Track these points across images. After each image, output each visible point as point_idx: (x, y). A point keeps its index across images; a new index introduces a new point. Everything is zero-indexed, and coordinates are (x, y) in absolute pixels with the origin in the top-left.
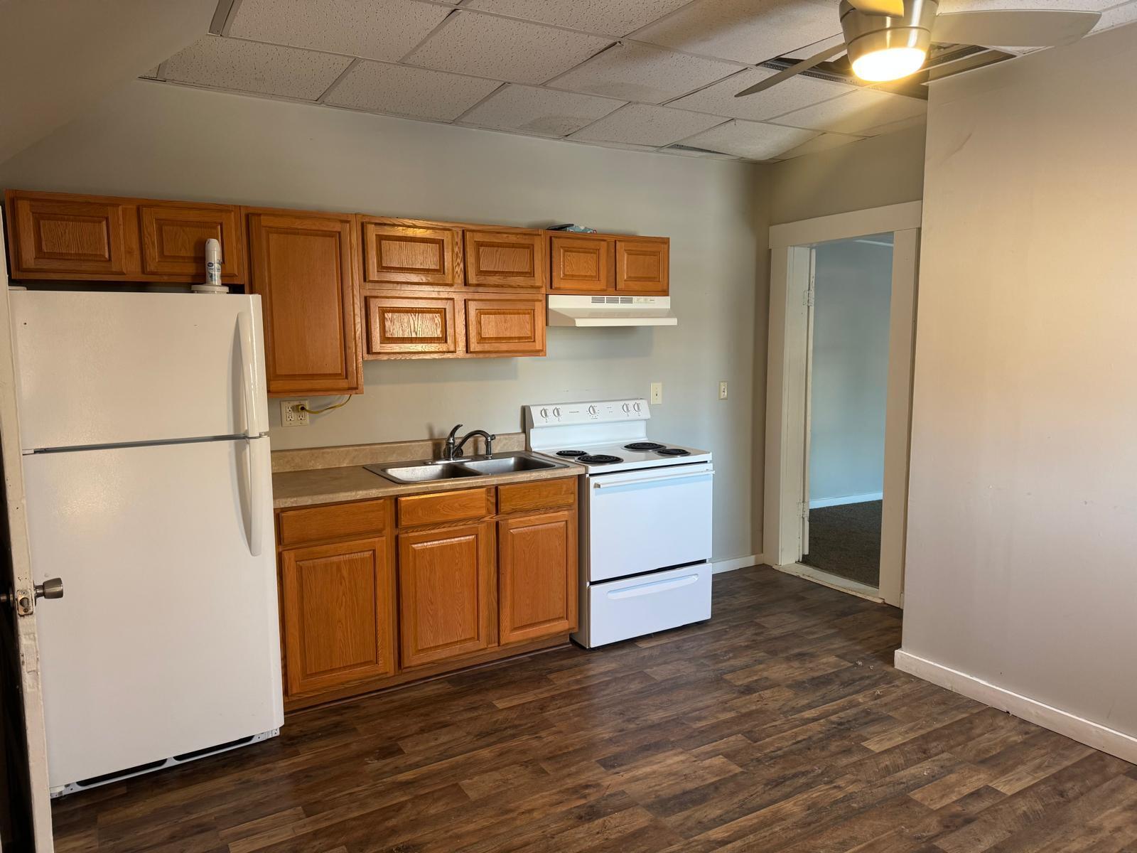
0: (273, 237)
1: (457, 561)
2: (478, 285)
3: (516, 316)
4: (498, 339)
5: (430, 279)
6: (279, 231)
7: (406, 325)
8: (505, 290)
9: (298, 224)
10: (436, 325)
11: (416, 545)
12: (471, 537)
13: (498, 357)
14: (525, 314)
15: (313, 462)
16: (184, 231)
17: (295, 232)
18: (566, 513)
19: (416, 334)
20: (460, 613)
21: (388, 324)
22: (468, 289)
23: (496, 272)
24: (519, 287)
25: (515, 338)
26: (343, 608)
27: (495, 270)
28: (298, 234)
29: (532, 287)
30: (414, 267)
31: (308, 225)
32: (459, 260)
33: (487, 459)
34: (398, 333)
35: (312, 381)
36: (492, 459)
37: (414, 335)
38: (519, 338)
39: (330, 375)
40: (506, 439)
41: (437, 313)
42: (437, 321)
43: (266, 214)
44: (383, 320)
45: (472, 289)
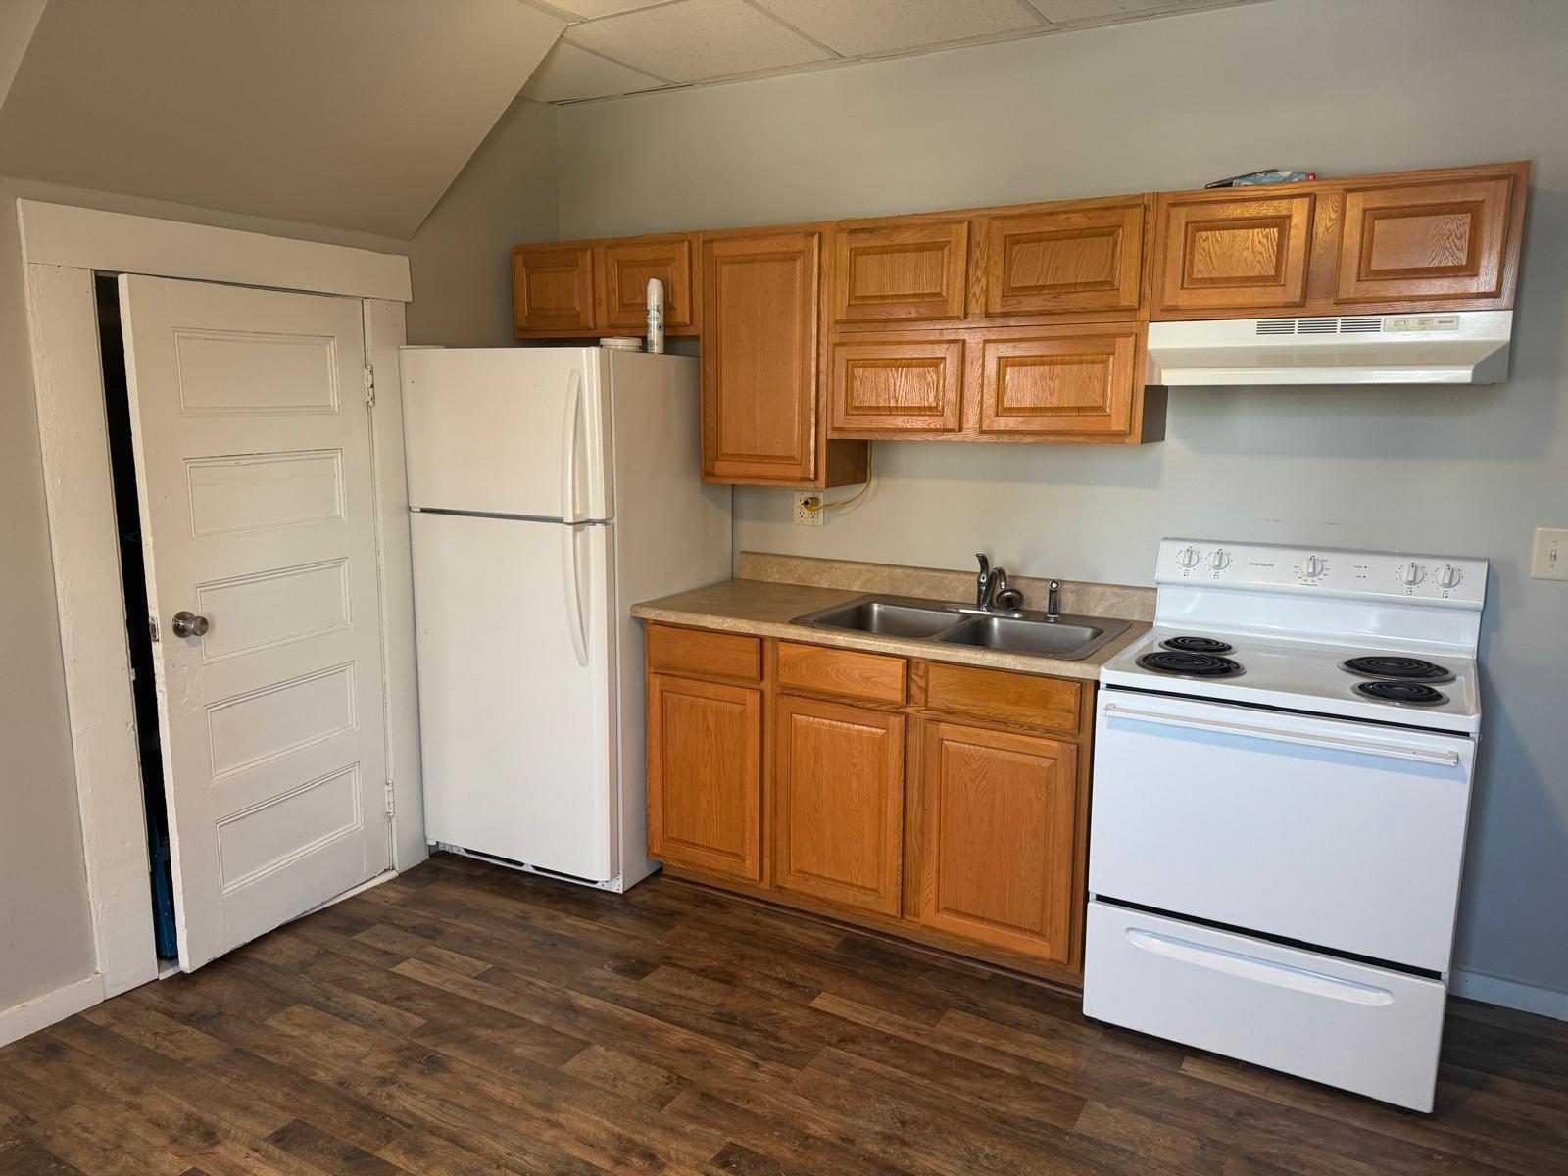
0: (726, 268)
1: (854, 761)
2: (1005, 315)
3: (1074, 367)
4: (1035, 411)
5: (924, 311)
6: (734, 260)
7: (883, 386)
8: (1062, 319)
9: (752, 247)
10: (928, 385)
11: (799, 717)
12: (879, 730)
13: (1037, 443)
14: (1093, 362)
15: (818, 576)
16: (640, 272)
17: (750, 259)
18: (1055, 744)
19: (897, 401)
20: (857, 843)
21: (857, 385)
22: (992, 321)
23: (1043, 287)
24: (1085, 311)
25: (1070, 408)
26: (708, 769)
27: (1039, 283)
28: (754, 261)
29: (1115, 309)
30: (900, 293)
31: (765, 246)
32: (979, 274)
33: (1046, 620)
34: (870, 400)
35: (760, 465)
36: (1056, 622)
37: (892, 404)
38: (1079, 409)
39: (782, 457)
40: (1116, 595)
41: (931, 367)
42: (929, 379)
43: (722, 240)
44: (850, 378)
45: (999, 322)
